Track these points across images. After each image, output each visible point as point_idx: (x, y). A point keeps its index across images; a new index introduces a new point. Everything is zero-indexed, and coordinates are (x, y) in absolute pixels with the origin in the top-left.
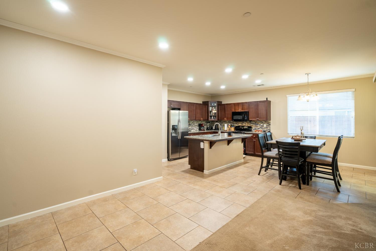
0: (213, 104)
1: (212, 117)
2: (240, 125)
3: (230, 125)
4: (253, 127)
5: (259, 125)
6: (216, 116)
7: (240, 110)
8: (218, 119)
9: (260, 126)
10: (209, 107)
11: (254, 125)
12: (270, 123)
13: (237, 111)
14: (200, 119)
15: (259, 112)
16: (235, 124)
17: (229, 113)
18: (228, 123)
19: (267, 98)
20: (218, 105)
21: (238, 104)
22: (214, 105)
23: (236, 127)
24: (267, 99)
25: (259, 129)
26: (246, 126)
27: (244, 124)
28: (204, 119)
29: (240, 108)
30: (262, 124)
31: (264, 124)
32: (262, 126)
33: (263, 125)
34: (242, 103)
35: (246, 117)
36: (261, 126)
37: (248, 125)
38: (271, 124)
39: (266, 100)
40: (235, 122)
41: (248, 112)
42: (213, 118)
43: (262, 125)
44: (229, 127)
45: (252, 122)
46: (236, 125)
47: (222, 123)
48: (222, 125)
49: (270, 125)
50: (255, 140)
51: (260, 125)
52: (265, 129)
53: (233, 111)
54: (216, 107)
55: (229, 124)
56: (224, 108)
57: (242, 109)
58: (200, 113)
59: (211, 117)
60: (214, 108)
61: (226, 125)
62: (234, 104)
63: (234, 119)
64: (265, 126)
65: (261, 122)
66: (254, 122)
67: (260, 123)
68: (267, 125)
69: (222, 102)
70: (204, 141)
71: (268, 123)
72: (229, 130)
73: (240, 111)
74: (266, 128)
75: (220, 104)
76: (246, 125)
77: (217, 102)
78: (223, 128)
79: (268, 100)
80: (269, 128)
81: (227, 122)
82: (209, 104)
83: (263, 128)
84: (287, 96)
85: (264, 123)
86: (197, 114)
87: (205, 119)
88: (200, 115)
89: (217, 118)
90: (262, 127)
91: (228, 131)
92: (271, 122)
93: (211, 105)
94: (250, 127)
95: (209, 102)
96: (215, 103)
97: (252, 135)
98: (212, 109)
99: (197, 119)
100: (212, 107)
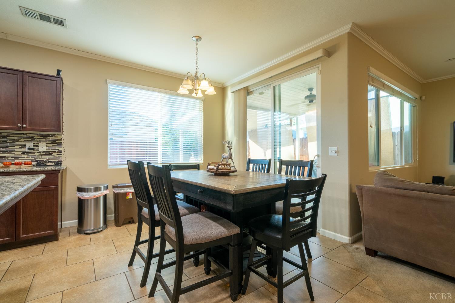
5: (17, 147)
9: (22, 150)
12: (61, 139)
19: (59, 72)
24: (58, 74)
25: (17, 157)
30: (32, 145)
31: (40, 144)
32: (33, 149)
33: (37, 146)
36: (29, 149)
38: (64, 145)
39: (55, 75)
43: (30, 145)
49: (60, 145)
52: (44, 159)
64: (42, 148)
65: (29, 137)
67: (23, 139)
68: (51, 145)
71: (54, 141)
74: (47, 154)
80: (55, 155)
83: (37, 154)
85: (39, 142)
90: (32, 151)
92: (66, 137)
97: (43, 176)
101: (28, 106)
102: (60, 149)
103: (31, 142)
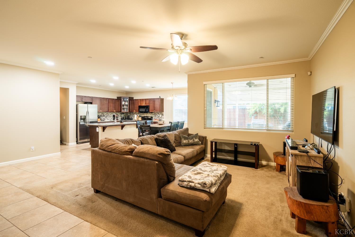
0: (125, 99)
1: (125, 110)
2: (145, 115)
3: (139, 116)
7: (144, 104)
10: (122, 101)
11: (154, 116)
12: (163, 114)
13: (142, 105)
14: (113, 111)
15: (155, 106)
16: (142, 115)
17: (137, 107)
20: (129, 100)
21: (143, 100)
23: (143, 117)
24: (160, 97)
25: (157, 118)
27: (148, 115)
28: (117, 111)
34: (145, 99)
35: (147, 109)
40: (142, 113)
41: (149, 106)
42: (126, 111)
44: (138, 117)
45: (153, 113)
47: (133, 114)
51: (158, 116)
53: (140, 105)
54: (128, 102)
56: (134, 103)
57: (145, 104)
58: (113, 106)
59: (124, 109)
60: (126, 102)
61: (136, 116)
62: (141, 100)
63: (140, 111)
64: (160, 116)
65: (158, 114)
69: (133, 98)
70: (99, 127)
72: (137, 120)
75: (131, 100)
76: (149, 116)
77: (128, 98)
78: (134, 118)
79: (163, 98)
80: (162, 118)
82: (122, 99)
85: (160, 114)
86: (109, 107)
87: (119, 111)
88: (113, 108)
93: (124, 100)
94: (152, 117)
95: (122, 97)
96: (127, 98)
98: (125, 103)
99: (109, 111)
100: (125, 101)
102: (163, 116)
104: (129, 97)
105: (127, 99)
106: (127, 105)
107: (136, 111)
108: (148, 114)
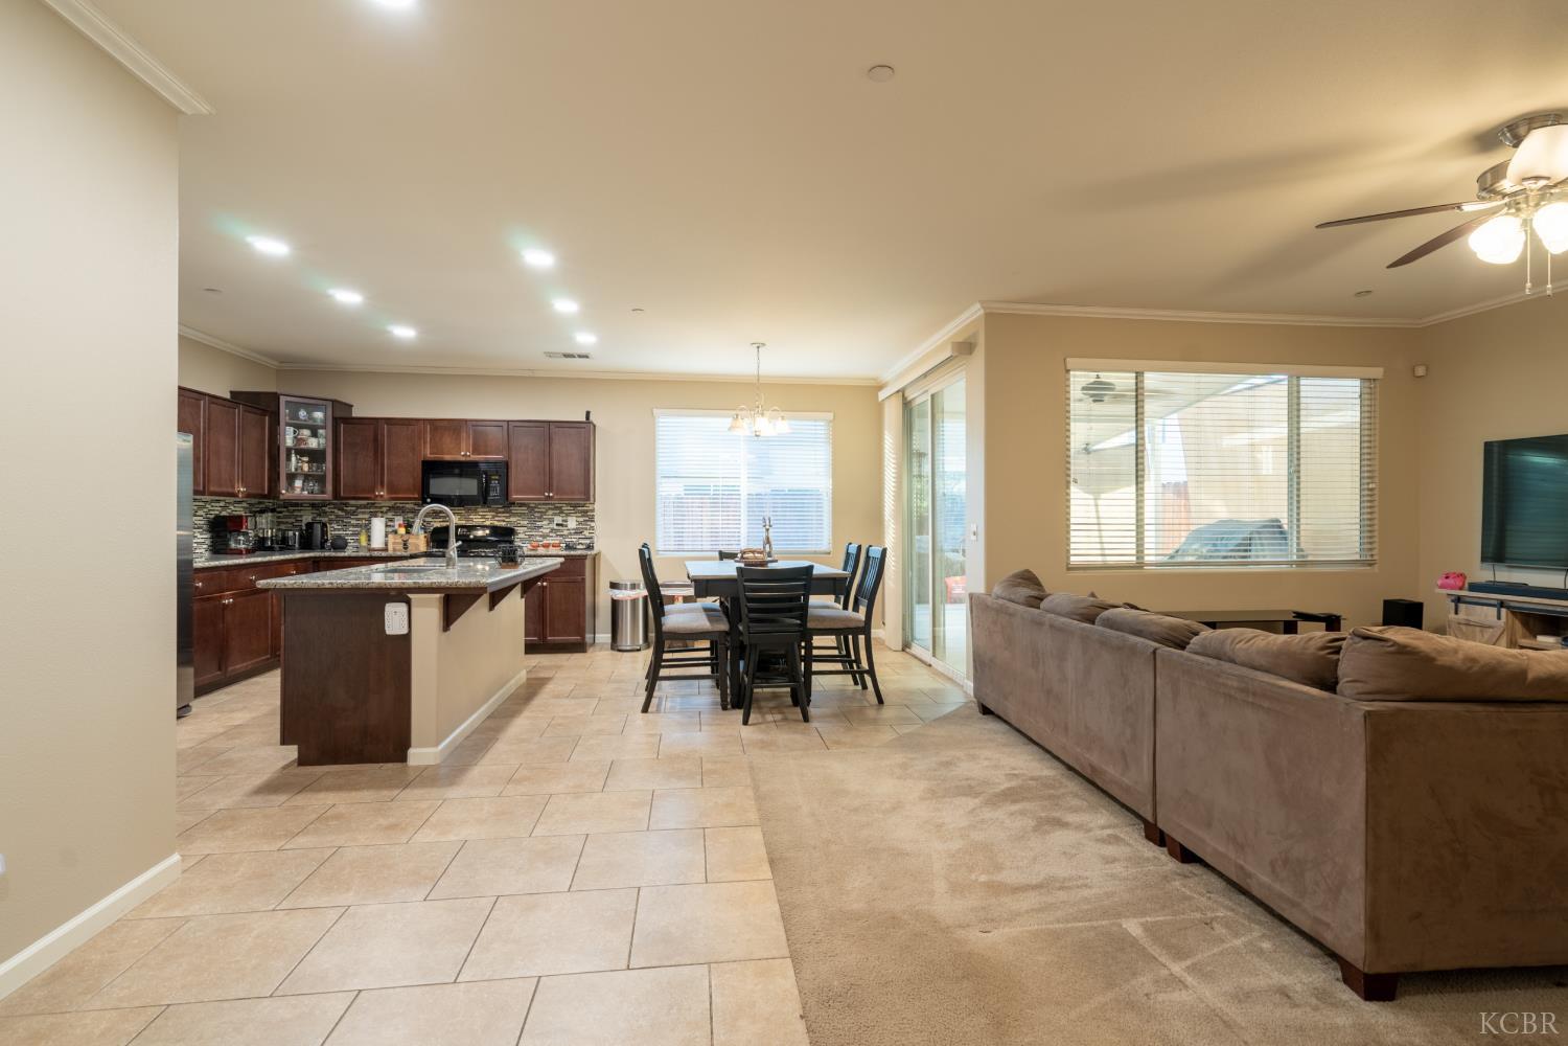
0: (302, 414)
1: (298, 483)
3: (403, 522)
4: (520, 530)
5: (545, 523)
6: (321, 480)
7: (462, 453)
8: (336, 494)
9: (551, 526)
10: (282, 423)
11: (526, 522)
12: (593, 511)
13: (447, 457)
14: (231, 490)
17: (404, 464)
18: (390, 515)
19: (588, 413)
20: (336, 421)
21: (455, 427)
22: (311, 418)
24: (588, 417)
25: (544, 536)
26: (484, 527)
27: (476, 519)
28: (251, 491)
29: (463, 445)
30: (560, 518)
31: (569, 518)
32: (562, 525)
33: (566, 521)
34: (477, 423)
35: (494, 483)
36: (557, 525)
37: (496, 523)
38: (596, 518)
39: (584, 420)
41: (507, 465)
42: (303, 489)
43: (558, 520)
44: (400, 531)
45: (514, 509)
46: (438, 525)
47: (354, 513)
48: (353, 522)
49: (592, 520)
50: (545, 584)
51: (551, 521)
52: (574, 539)
53: (428, 453)
54: (321, 431)
55: (392, 520)
56: (376, 440)
57: (476, 451)
59: (291, 477)
60: (308, 432)
61: (378, 524)
62: (435, 424)
63: (433, 491)
64: (572, 523)
65: (556, 508)
66: (524, 510)
67: (551, 512)
68: (581, 519)
69: (352, 406)
70: (410, 596)
71: (585, 513)
72: (401, 547)
73: (463, 459)
74: (578, 532)
75: (342, 419)
76: (488, 523)
77: (325, 404)
79: (592, 418)
80: (586, 533)
81: (384, 509)
82: (284, 412)
83: (566, 532)
84: (655, 411)
85: (567, 515)
86: (211, 460)
87: (257, 492)
89: (329, 487)
90: (560, 528)
91: (394, 550)
92: (599, 507)
93: (294, 415)
94: (507, 531)
95: (279, 398)
96: (320, 408)
97: (562, 560)
98: (297, 440)
99: (212, 489)
100: (298, 427)
101: (555, 467)
102: (592, 524)
103: (558, 515)
104: (334, 402)
105: (319, 415)
106: (316, 456)
107: (390, 492)
108: (476, 512)
